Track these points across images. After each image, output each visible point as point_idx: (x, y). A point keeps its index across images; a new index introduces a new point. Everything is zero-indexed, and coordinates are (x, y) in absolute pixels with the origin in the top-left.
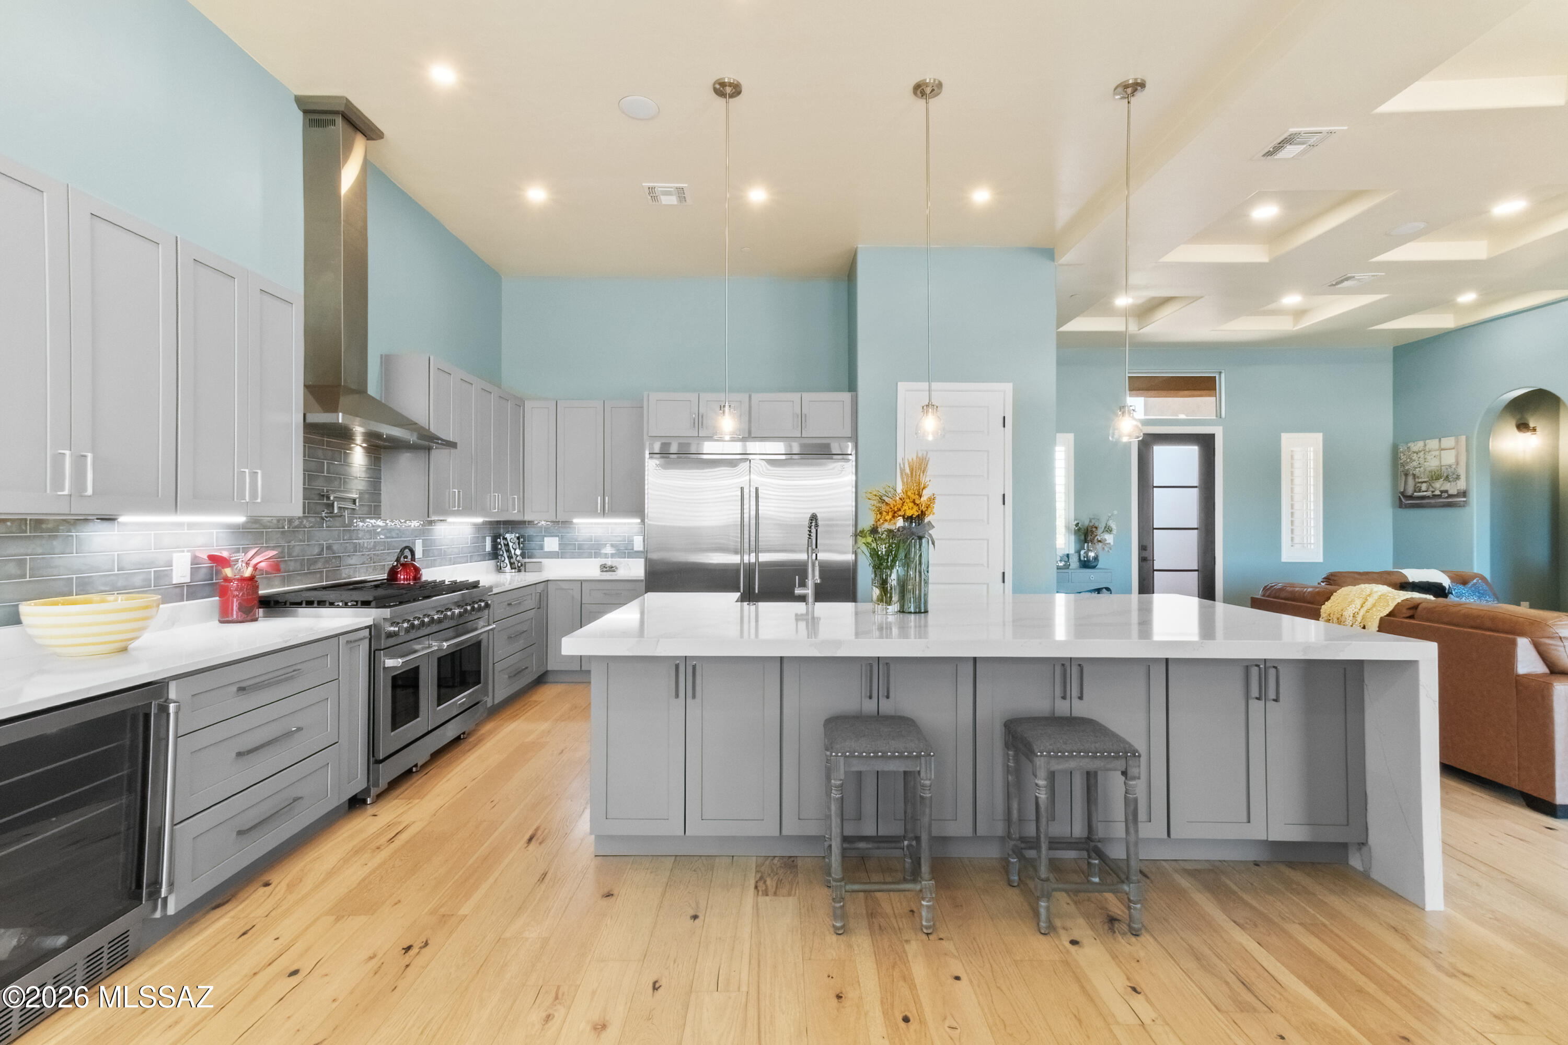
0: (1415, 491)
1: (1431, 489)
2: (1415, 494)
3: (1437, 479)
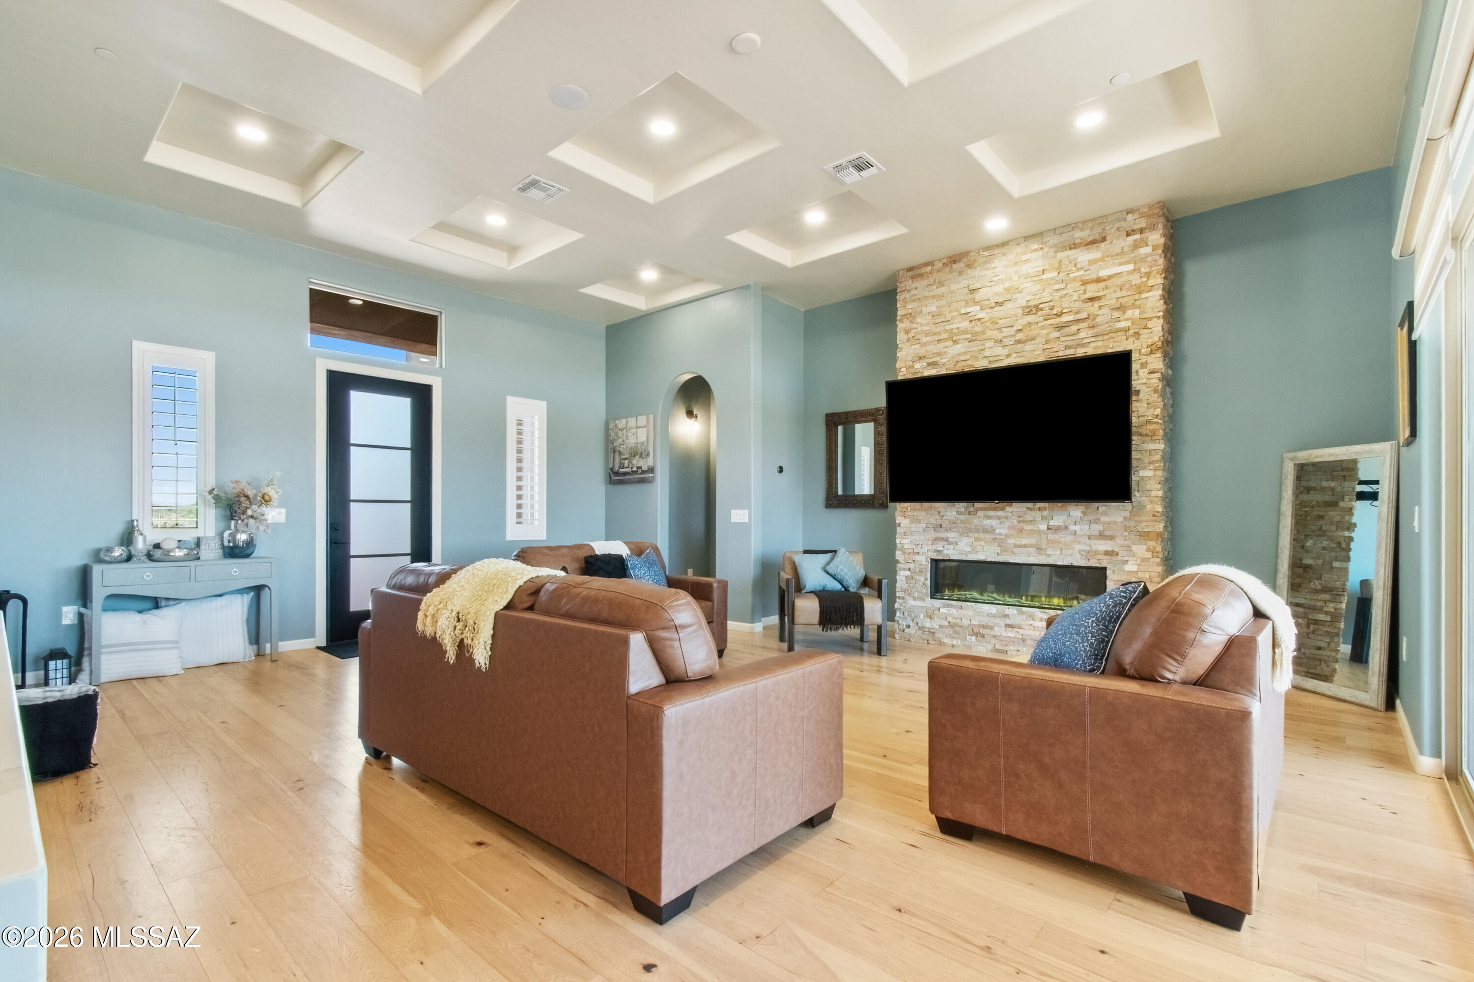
0: (620, 468)
1: (631, 466)
2: (621, 470)
3: (635, 456)
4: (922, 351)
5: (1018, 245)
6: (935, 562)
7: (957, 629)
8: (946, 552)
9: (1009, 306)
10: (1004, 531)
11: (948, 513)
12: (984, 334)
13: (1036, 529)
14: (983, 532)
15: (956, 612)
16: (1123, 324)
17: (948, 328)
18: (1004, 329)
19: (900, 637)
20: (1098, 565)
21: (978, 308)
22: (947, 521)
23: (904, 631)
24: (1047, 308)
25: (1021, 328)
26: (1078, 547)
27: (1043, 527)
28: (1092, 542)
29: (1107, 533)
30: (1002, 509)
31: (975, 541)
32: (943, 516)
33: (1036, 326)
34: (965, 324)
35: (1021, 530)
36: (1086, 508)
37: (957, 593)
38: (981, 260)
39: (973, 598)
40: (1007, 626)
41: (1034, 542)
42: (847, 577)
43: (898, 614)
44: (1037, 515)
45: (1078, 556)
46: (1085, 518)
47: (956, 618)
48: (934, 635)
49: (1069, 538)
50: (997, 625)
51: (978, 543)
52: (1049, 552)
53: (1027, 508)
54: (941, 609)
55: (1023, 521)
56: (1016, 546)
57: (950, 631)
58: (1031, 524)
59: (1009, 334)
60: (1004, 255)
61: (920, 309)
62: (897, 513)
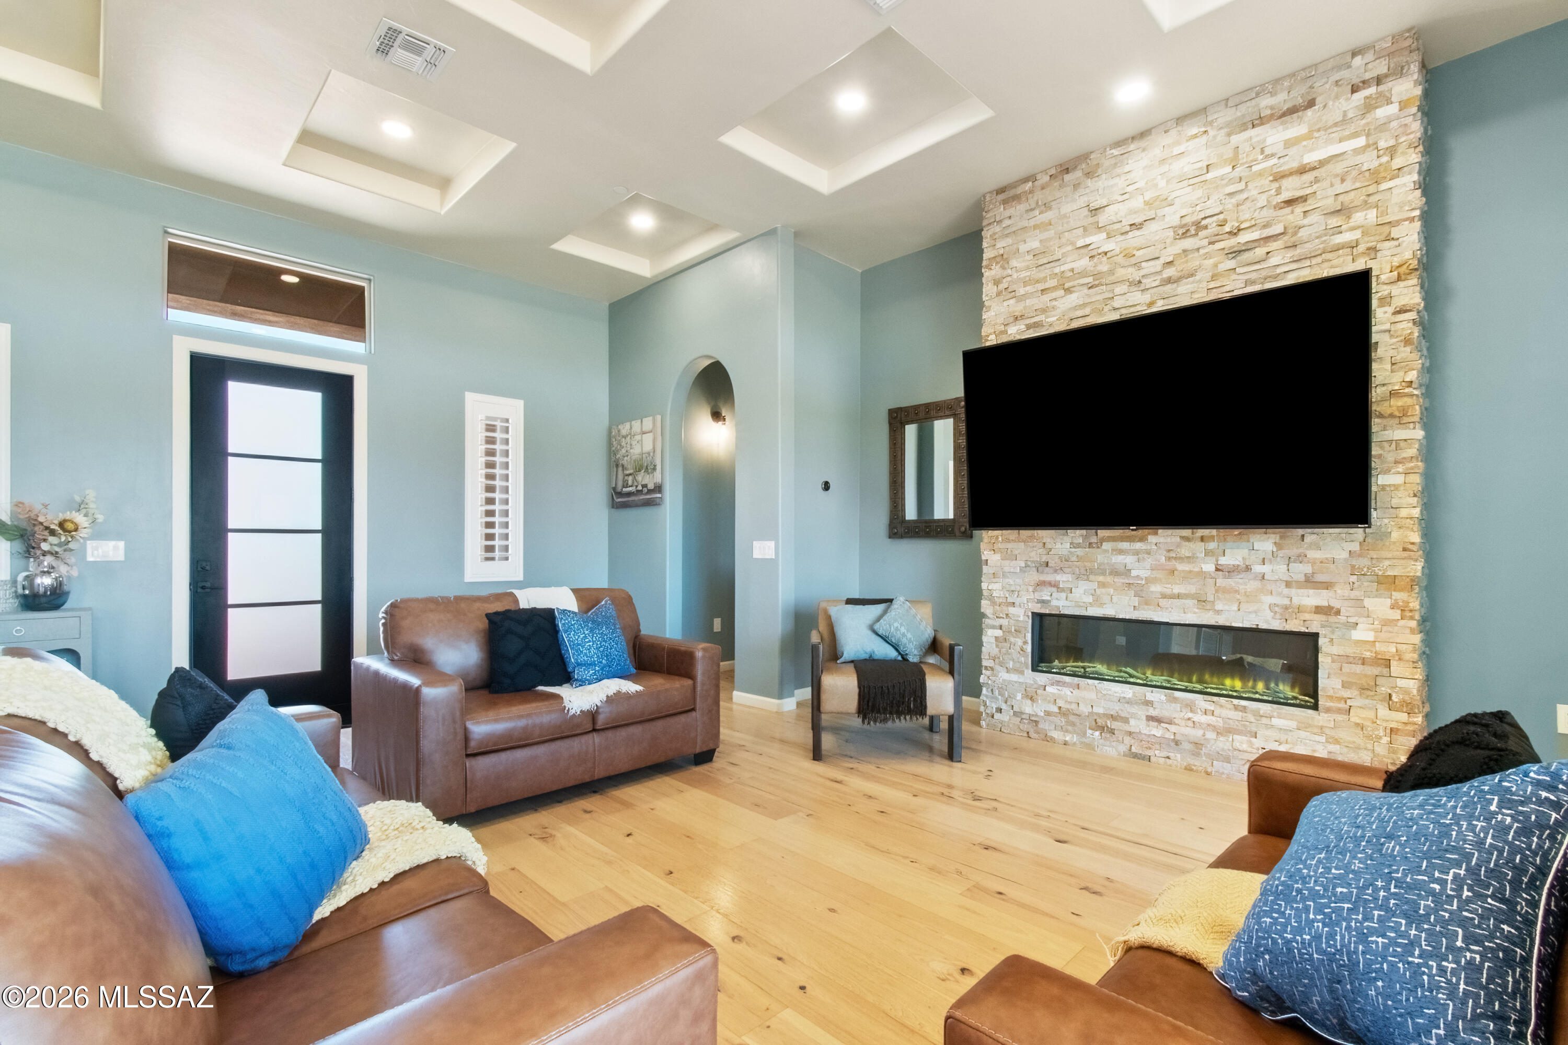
3: (640, 470)
4: (1018, 308)
5: (1165, 132)
6: (1040, 620)
7: (1072, 718)
8: (1054, 603)
9: (1152, 227)
10: (1144, 573)
11: (1058, 545)
12: (1114, 274)
13: (1197, 569)
14: (1111, 574)
15: (1069, 693)
16: (1347, 237)
17: (1057, 270)
18: (1143, 264)
19: (988, 725)
20: (1303, 629)
21: (1104, 235)
22: (1057, 557)
23: (993, 717)
24: (1215, 224)
25: (1171, 259)
26: (1269, 600)
27: (1209, 567)
28: (1293, 592)
29: (1320, 578)
30: (1142, 539)
31: (1099, 587)
32: (1051, 550)
33: (1196, 254)
34: (1083, 263)
35: (1172, 572)
36: (1281, 538)
37: (1071, 665)
38: (1107, 163)
39: (1096, 673)
40: (1150, 718)
41: (1193, 591)
42: (904, 640)
43: (984, 691)
44: (1199, 547)
45: (1269, 614)
46: (1281, 553)
47: (1071, 703)
48: (1036, 725)
49: (1252, 585)
50: (1134, 716)
51: (1103, 590)
52: (1219, 606)
53: (1182, 538)
54: (1047, 688)
55: (1175, 558)
56: (1164, 596)
57: (1060, 721)
58: (1189, 562)
59: (1153, 270)
60: (1144, 150)
61: (1015, 246)
62: (983, 546)
